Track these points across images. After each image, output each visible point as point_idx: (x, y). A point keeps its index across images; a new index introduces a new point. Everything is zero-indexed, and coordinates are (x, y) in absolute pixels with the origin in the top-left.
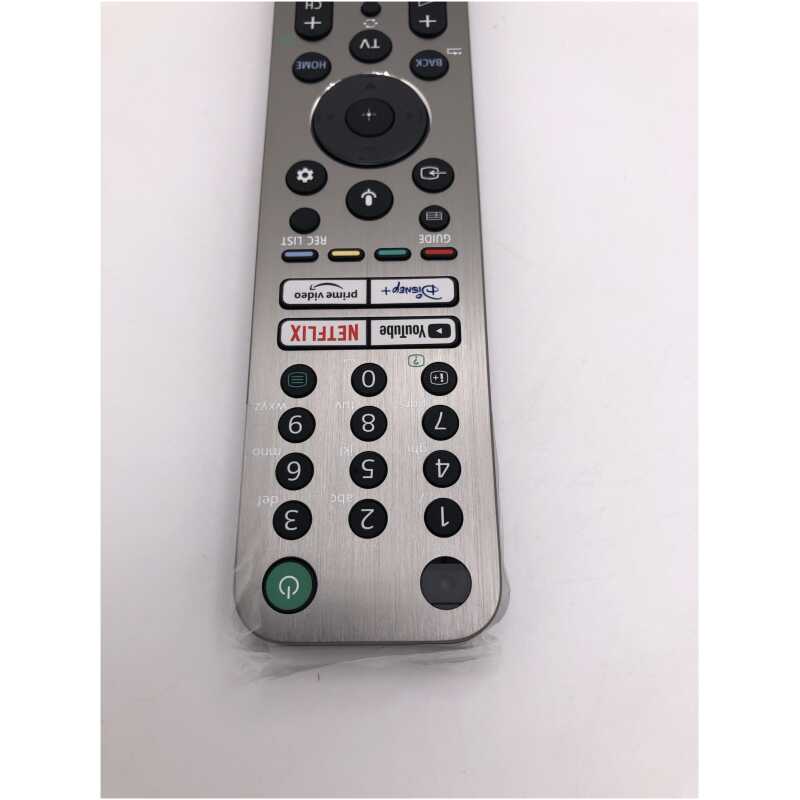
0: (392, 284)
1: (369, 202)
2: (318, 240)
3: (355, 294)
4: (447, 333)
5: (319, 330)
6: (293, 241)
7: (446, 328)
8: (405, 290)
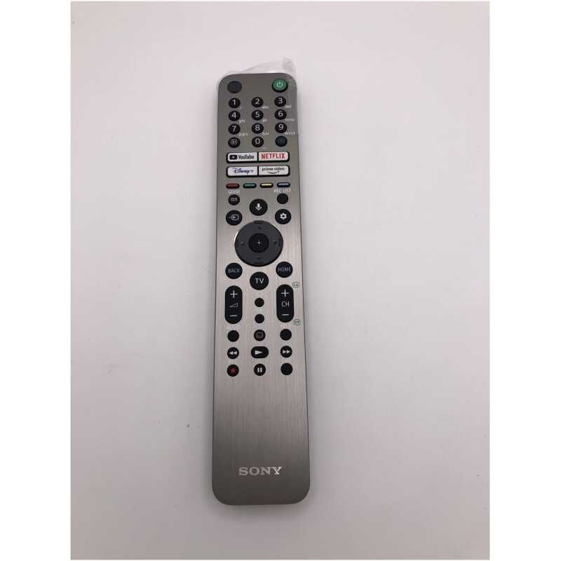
0: (250, 174)
1: (259, 205)
2: (277, 191)
3: (263, 170)
4: (231, 156)
5: (275, 157)
6: (285, 191)
7: (231, 158)
8: (245, 171)
